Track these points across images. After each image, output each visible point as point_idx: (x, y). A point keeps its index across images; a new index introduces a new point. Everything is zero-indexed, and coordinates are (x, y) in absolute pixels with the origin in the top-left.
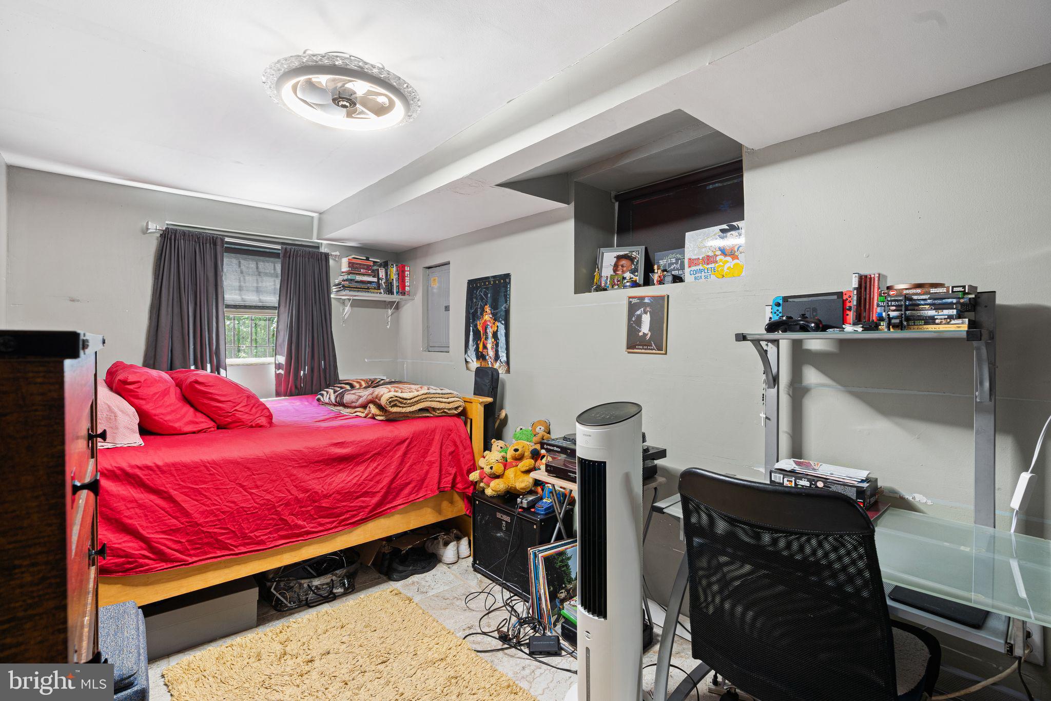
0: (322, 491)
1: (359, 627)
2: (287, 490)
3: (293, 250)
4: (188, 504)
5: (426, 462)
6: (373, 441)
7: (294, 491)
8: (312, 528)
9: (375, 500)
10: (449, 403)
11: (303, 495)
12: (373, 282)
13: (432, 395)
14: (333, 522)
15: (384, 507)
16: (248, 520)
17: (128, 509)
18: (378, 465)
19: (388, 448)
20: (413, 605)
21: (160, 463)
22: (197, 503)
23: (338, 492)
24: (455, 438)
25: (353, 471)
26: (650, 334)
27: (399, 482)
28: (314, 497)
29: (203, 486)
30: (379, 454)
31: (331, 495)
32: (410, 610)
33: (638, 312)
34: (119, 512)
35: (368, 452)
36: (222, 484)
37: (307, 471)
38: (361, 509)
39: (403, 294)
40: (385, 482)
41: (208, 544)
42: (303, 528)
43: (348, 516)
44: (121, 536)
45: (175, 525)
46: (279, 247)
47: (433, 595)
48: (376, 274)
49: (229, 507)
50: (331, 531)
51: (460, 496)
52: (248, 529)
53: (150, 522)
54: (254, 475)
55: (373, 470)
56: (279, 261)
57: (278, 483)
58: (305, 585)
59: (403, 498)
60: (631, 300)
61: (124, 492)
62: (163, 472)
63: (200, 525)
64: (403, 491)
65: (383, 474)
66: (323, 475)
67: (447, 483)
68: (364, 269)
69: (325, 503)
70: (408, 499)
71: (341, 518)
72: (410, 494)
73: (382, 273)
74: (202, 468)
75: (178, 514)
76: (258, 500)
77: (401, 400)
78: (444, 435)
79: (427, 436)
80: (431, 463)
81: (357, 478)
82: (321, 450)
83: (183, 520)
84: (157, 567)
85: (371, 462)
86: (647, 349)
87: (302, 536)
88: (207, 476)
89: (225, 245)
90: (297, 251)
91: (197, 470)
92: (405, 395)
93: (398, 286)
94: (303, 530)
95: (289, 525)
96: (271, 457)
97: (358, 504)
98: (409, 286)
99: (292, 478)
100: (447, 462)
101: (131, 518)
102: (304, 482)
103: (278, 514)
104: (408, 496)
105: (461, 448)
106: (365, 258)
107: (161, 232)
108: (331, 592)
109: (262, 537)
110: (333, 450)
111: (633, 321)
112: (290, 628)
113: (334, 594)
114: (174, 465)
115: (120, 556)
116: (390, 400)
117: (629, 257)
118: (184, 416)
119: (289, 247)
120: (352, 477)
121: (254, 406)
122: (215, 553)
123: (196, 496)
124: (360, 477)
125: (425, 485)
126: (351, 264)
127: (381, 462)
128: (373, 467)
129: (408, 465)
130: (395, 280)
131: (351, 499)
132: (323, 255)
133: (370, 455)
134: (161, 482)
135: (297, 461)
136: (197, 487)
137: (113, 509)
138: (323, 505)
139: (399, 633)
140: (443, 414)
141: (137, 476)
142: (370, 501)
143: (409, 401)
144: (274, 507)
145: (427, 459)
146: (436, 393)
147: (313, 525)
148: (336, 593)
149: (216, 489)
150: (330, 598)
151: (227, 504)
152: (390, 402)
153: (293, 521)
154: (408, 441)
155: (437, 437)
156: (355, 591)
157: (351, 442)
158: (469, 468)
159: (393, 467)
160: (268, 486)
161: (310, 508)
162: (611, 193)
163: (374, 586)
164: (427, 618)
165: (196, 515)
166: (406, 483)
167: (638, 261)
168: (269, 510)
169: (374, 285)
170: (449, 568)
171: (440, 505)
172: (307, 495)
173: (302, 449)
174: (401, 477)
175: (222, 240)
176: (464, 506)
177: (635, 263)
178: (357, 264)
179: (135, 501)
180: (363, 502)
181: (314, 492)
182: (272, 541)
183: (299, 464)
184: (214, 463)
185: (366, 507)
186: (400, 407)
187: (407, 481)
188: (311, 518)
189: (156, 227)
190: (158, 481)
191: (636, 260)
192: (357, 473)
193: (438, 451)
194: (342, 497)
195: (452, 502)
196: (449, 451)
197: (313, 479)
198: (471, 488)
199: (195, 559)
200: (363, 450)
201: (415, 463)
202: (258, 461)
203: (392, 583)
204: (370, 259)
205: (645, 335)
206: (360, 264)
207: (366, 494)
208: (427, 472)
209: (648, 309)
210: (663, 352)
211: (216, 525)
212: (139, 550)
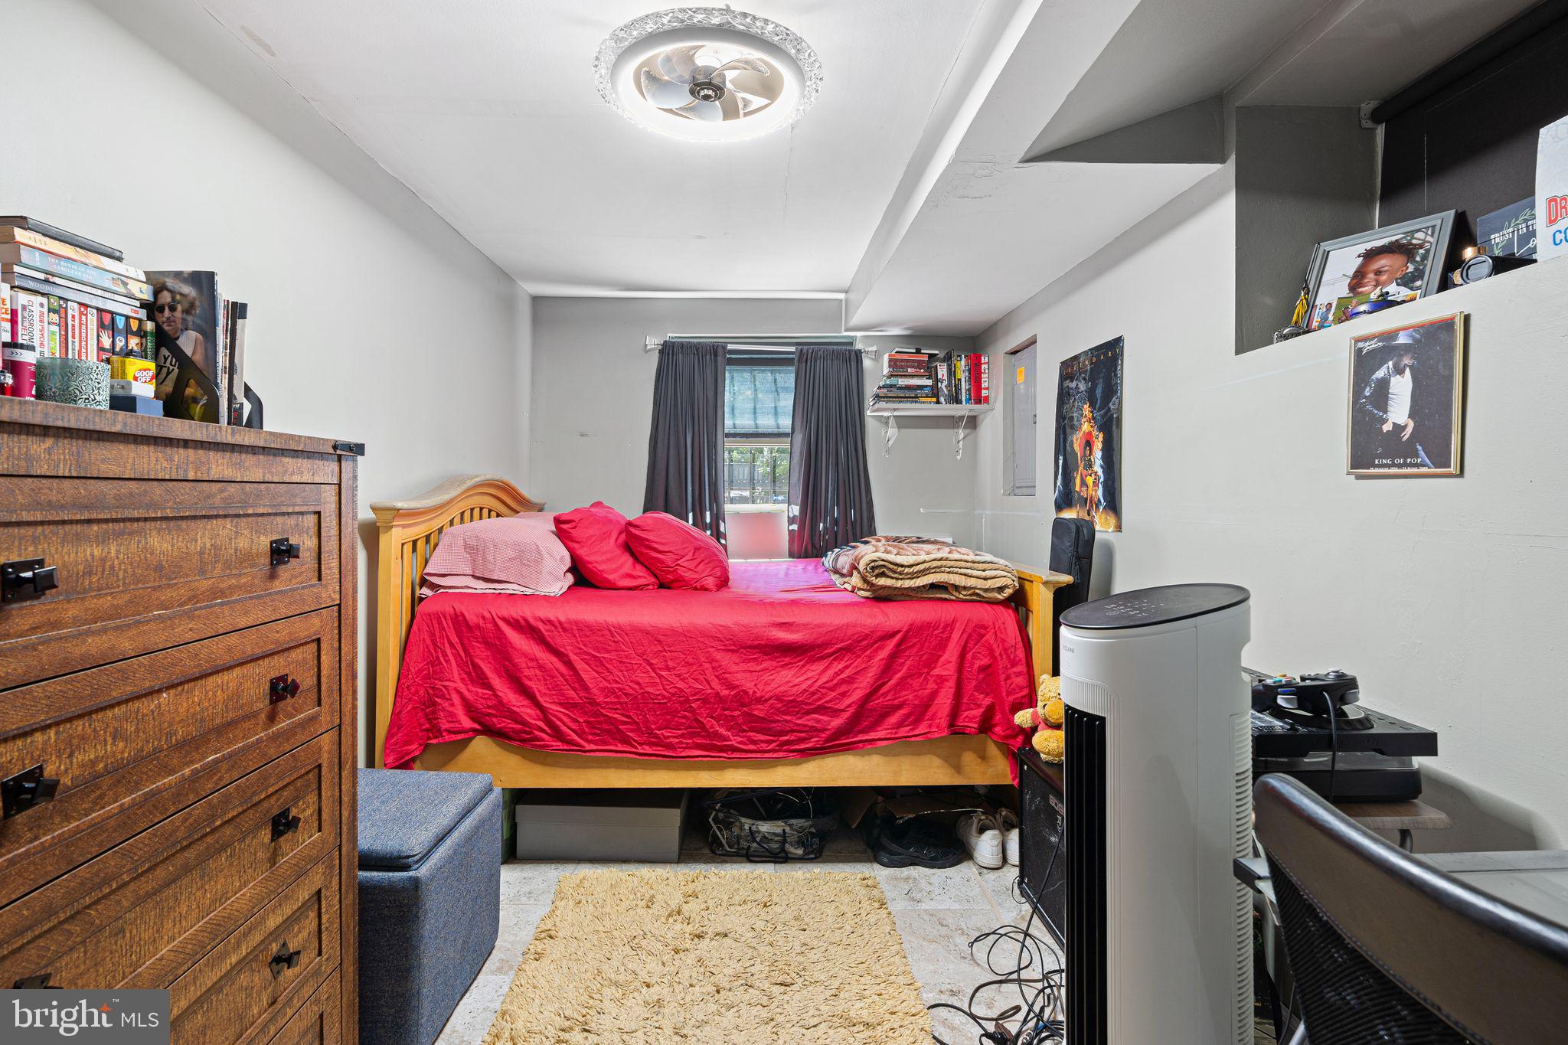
0: (754, 692)
1: (788, 916)
2: (706, 680)
3: (810, 351)
4: (587, 674)
5: (932, 676)
6: (839, 628)
7: (715, 684)
8: (740, 743)
9: (836, 722)
10: (985, 579)
11: (727, 692)
12: (926, 386)
13: (952, 563)
14: (769, 742)
15: (853, 738)
16: (655, 712)
17: (529, 668)
18: (846, 667)
19: (865, 643)
20: (883, 913)
21: (562, 618)
22: (597, 675)
23: (778, 698)
24: (992, 642)
25: (804, 669)
26: (1411, 425)
27: (878, 702)
28: (743, 699)
29: (605, 655)
30: (848, 649)
31: (766, 701)
32: (872, 920)
33: (1380, 374)
34: (520, 670)
35: (829, 644)
36: (626, 657)
37: (735, 658)
38: (815, 731)
39: (978, 401)
40: (856, 696)
41: (608, 732)
42: (727, 741)
43: (792, 738)
44: (521, 698)
45: (572, 699)
46: (793, 349)
47: (925, 911)
48: (932, 373)
49: (634, 689)
50: (767, 755)
51: (999, 748)
52: (655, 724)
53: (548, 688)
54: (665, 651)
55: (837, 674)
56: (793, 369)
57: (695, 668)
58: (747, 827)
59: (887, 729)
60: (1360, 345)
61: (526, 647)
62: (565, 630)
63: (598, 704)
64: (888, 719)
65: (853, 683)
66: (759, 668)
67: (971, 720)
68: (913, 367)
69: (759, 711)
70: (896, 733)
71: (781, 738)
72: (900, 725)
73: (942, 371)
74: (607, 632)
75: (576, 685)
76: (668, 687)
77: (891, 566)
78: (970, 636)
79: (936, 632)
80: (941, 680)
81: (810, 682)
82: (756, 631)
83: (582, 694)
84: (553, 746)
85: (835, 659)
86: (1405, 465)
87: (725, 751)
88: (611, 643)
89: (728, 356)
90: (817, 351)
91: (600, 633)
92: (899, 559)
93: (969, 390)
94: (725, 743)
95: (707, 731)
96: (689, 631)
97: (809, 723)
98: (987, 389)
99: (715, 664)
100: (974, 683)
101: (530, 680)
102: (729, 673)
103: (693, 711)
104: (897, 728)
105: (1003, 663)
106: (914, 351)
107: (660, 348)
108: (783, 850)
109: (672, 740)
110: (774, 633)
111: (1366, 397)
112: (707, 880)
113: (786, 853)
114: (576, 623)
115: (517, 722)
116: (872, 564)
117: (1403, 245)
118: (621, 567)
119: (805, 347)
120: (801, 679)
121: (702, 561)
122: (616, 746)
123: (597, 666)
124: (815, 682)
125: (929, 714)
126: (893, 363)
127: (852, 664)
128: (837, 670)
129: (899, 675)
130: (963, 380)
131: (798, 713)
132: (853, 354)
133: (832, 650)
134: (563, 642)
135: (722, 641)
136: (599, 655)
137: (515, 665)
138: (755, 713)
139: (832, 949)
140: (975, 598)
141: (539, 629)
142: (829, 722)
143: (907, 570)
144: (687, 701)
145: (935, 672)
146: (961, 560)
147: (740, 739)
148: (790, 853)
149: (621, 662)
150: (780, 857)
151: (631, 684)
152: (873, 568)
153: (712, 727)
154: (898, 637)
155: (956, 636)
156: (819, 859)
157: (803, 625)
158: (1018, 701)
159: (870, 675)
160: (683, 670)
161: (737, 713)
162: (1359, 110)
163: (850, 862)
164: (890, 943)
165: (595, 691)
166: (893, 705)
167: (1428, 251)
168: (680, 703)
169: (927, 391)
170: (980, 873)
171: (959, 756)
172: (732, 693)
173: (730, 625)
174: (885, 693)
175: (724, 348)
176: (1008, 769)
177: (1418, 259)
178: (902, 361)
179: (534, 659)
180: (818, 721)
181: (743, 691)
182: (685, 748)
183: (725, 645)
184: (620, 628)
185: (823, 730)
186: (892, 578)
187: (896, 702)
188: (738, 730)
189: (654, 342)
190: (559, 640)
191: (1421, 251)
192: (810, 674)
193: (954, 659)
194: (784, 706)
195: (983, 757)
196: (978, 664)
197: (744, 671)
198: (1020, 739)
199: (593, 747)
200: (821, 639)
201: (911, 675)
202: (672, 633)
203: (877, 866)
204: (923, 351)
205: (1399, 428)
206: (907, 361)
207: (822, 710)
208: (934, 694)
209: (1407, 361)
210: (1452, 470)
211: (617, 709)
212: (535, 719)
